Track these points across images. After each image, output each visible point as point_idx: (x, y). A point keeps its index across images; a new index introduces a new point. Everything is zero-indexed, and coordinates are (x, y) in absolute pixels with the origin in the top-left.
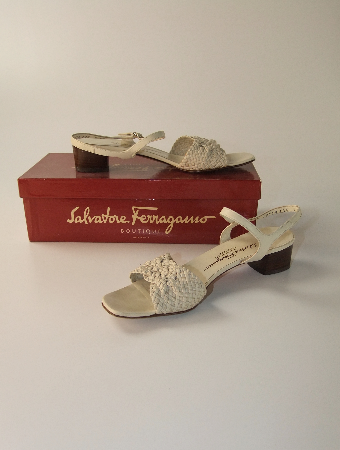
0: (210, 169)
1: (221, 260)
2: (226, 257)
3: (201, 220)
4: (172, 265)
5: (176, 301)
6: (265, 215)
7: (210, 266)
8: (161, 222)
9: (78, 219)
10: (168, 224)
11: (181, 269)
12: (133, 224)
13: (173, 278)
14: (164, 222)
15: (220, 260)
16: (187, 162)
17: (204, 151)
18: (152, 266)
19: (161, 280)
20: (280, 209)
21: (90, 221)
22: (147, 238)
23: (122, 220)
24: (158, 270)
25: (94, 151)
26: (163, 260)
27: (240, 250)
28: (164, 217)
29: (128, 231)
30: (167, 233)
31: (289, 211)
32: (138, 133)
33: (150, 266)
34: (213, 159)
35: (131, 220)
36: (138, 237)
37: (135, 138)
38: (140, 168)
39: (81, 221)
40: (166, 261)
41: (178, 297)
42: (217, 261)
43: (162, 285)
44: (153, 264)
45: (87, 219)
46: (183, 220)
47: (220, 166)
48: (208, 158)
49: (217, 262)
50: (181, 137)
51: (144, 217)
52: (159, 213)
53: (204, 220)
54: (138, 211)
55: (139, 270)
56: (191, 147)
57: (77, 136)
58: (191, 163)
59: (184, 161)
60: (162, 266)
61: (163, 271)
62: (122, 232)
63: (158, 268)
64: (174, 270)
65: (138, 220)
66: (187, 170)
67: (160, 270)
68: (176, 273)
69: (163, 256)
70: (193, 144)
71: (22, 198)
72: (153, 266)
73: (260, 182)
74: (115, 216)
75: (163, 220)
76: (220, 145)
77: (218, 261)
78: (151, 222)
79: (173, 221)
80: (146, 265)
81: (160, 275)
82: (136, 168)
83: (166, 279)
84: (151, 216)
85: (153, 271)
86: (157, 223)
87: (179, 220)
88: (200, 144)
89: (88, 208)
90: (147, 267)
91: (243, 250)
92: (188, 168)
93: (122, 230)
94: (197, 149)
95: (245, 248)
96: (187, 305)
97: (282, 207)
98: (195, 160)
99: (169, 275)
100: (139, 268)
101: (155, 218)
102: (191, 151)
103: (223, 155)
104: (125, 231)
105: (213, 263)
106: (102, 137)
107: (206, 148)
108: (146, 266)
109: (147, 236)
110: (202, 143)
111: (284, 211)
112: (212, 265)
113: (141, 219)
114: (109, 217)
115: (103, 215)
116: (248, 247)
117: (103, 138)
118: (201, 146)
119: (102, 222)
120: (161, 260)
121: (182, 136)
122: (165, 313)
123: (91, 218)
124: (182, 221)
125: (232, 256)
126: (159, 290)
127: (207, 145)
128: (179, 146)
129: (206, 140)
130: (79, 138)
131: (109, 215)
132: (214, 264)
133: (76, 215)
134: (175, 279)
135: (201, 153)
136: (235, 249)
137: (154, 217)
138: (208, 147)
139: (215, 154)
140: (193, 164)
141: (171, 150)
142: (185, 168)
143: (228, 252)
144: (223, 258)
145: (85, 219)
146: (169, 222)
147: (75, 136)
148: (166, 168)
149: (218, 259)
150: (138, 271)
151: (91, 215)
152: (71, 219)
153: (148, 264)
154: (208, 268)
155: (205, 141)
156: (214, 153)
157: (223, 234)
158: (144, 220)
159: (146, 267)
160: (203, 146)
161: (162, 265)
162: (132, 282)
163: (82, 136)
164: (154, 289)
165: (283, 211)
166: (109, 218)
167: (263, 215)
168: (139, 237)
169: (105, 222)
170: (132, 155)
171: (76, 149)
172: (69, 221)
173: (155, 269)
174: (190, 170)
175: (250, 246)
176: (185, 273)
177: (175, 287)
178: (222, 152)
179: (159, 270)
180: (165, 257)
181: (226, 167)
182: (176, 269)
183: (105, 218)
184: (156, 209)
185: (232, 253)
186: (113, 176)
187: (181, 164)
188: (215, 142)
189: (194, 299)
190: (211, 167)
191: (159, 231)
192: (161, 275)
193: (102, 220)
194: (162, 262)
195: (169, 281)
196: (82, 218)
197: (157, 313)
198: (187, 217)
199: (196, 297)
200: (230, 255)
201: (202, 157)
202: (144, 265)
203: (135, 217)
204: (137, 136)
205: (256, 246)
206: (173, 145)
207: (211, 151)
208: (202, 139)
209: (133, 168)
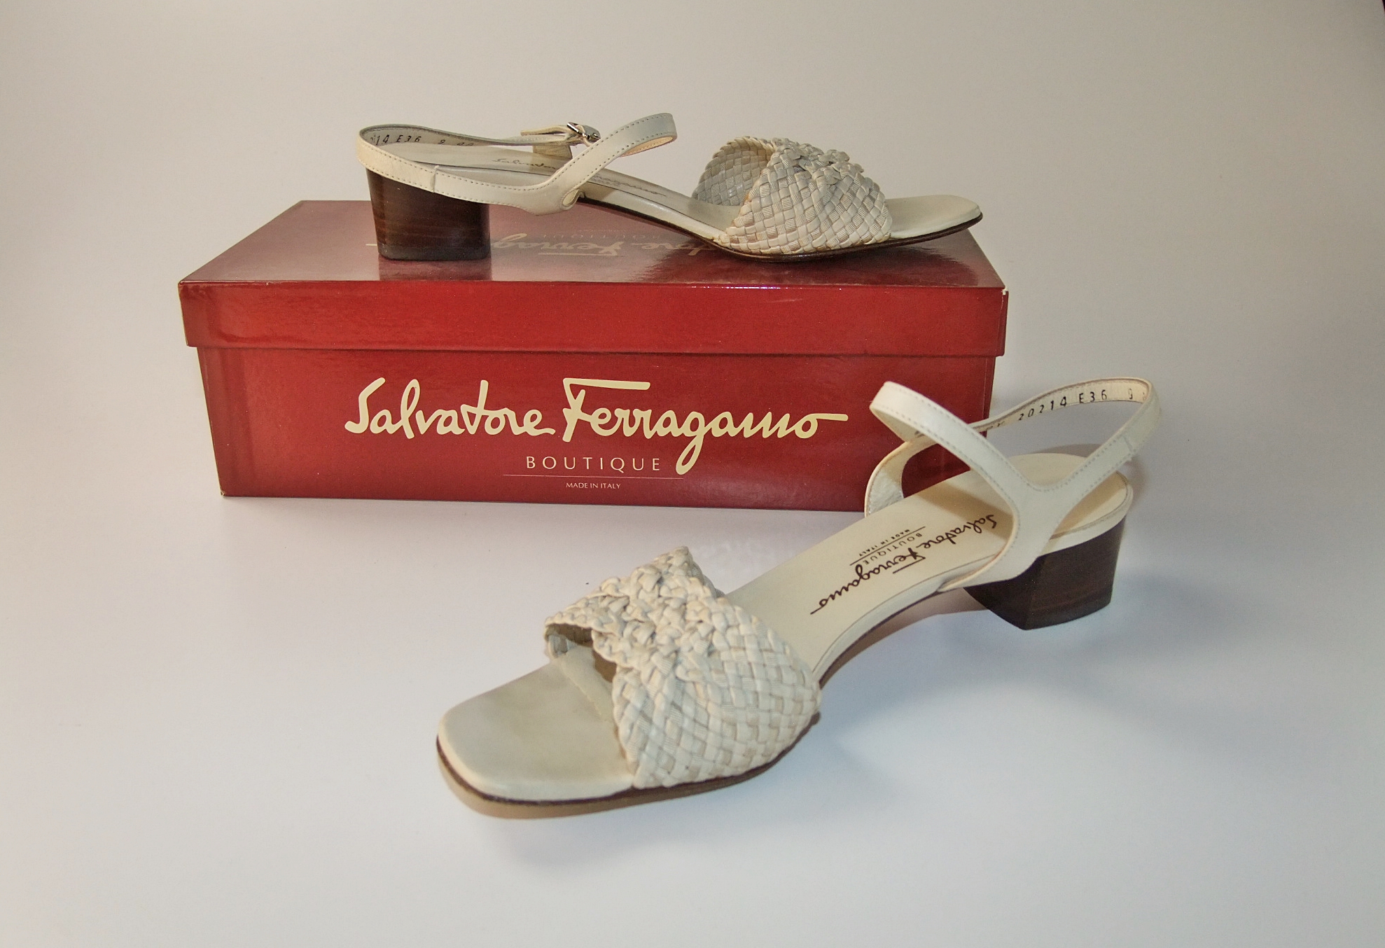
0: (830, 250)
1: (871, 574)
2: (889, 564)
3: (798, 428)
4: (697, 598)
5: (711, 739)
6: (1026, 411)
7: (833, 597)
8: (662, 432)
9: (382, 422)
10: (684, 440)
11: (729, 616)
12: (567, 437)
13: (700, 648)
14: (670, 433)
15: (868, 575)
16: (752, 223)
17: (807, 187)
18: (623, 600)
19: (654, 658)
20: (1080, 390)
21: (423, 427)
22: (615, 486)
23: (530, 426)
24: (645, 614)
25: (433, 184)
26: (664, 577)
27: (940, 540)
28: (670, 414)
29: (550, 463)
30: (681, 469)
31: (1109, 397)
32: (584, 124)
33: (617, 598)
34: (840, 213)
35: (561, 425)
36: (585, 485)
37: (575, 143)
38: (592, 246)
39: (391, 428)
40: (676, 580)
41: (719, 723)
42: (858, 578)
43: (657, 678)
44: (629, 591)
45: (412, 420)
46: (736, 425)
47: (863, 238)
48: (821, 212)
49: (858, 582)
50: (730, 141)
51: (603, 416)
52: (655, 402)
53: (806, 427)
54: (583, 393)
55: (577, 614)
56: (766, 171)
57: (379, 136)
58: (765, 228)
59: (740, 220)
60: (661, 600)
61: (663, 622)
62: (528, 467)
63: (646, 610)
64: (704, 617)
65: (582, 426)
66: (751, 253)
67: (653, 617)
68: (710, 629)
69: (663, 561)
70: (771, 163)
71: (196, 348)
72: (628, 598)
73: (1004, 294)
74: (506, 411)
75: (669, 426)
76: (863, 168)
77: (861, 577)
78: (629, 432)
79: (702, 430)
80: (604, 594)
81: (653, 635)
82: (580, 248)
83: (673, 655)
84: (628, 411)
85: (626, 618)
86: (648, 434)
87: (723, 426)
88: (795, 163)
89: (414, 383)
90: (605, 603)
91: (949, 538)
92: (753, 247)
93: (530, 460)
94: (785, 178)
95: (955, 531)
96: (750, 753)
97: (1084, 384)
98: (779, 216)
99: (685, 636)
100: (579, 605)
101: (642, 418)
102: (766, 187)
103: (873, 200)
104: (538, 462)
105: (844, 588)
106: (464, 141)
107: (815, 176)
108: (605, 597)
109: (614, 481)
110: (802, 160)
111: (1093, 397)
112: (840, 593)
113: (594, 420)
114: (487, 412)
115: (465, 408)
116: (965, 526)
117: (467, 142)
118: (798, 168)
119: (464, 430)
120: (658, 577)
121: (732, 140)
122: (668, 782)
123: (426, 419)
124: (732, 431)
125: (910, 560)
126: (648, 696)
127: (818, 167)
128: (724, 172)
129: (815, 149)
130: (385, 142)
131: (485, 408)
132: (847, 589)
133: (374, 407)
134: (706, 655)
135: (799, 191)
136: (919, 535)
137: (638, 413)
138: (822, 175)
139: (845, 198)
140: (772, 231)
141: (699, 188)
142: (743, 245)
143: (896, 544)
144: (879, 569)
145: (404, 422)
146: (689, 433)
147: (370, 134)
148: (678, 247)
149: (859, 569)
150: (573, 617)
151: (427, 406)
152: (357, 421)
153: (610, 591)
154: (824, 602)
155: (810, 152)
156: (844, 192)
157: (878, 477)
158: (603, 427)
159: (602, 601)
160: (804, 170)
161: (659, 596)
162: (553, 654)
163: (394, 134)
164: (631, 695)
165: (1087, 398)
166: (484, 418)
167: (1014, 412)
168: (589, 485)
169: (472, 430)
170: (561, 199)
171: (377, 181)
172: (350, 426)
173: (634, 612)
174: (762, 251)
175: (975, 526)
176: (743, 629)
177: (706, 686)
178: (870, 190)
179: (649, 615)
180: (670, 565)
181: (885, 242)
182: (710, 615)
183: (472, 417)
184: (645, 386)
185: (910, 550)
186: (502, 272)
187: (732, 230)
188: (845, 158)
189: (774, 732)
190: (833, 243)
191: (654, 464)
192: (657, 637)
193: (461, 424)
194: (660, 581)
195: (685, 663)
196: (396, 417)
197: (640, 784)
198: (750, 417)
199: (784, 721)
200: (902, 557)
201: (803, 207)
202: (597, 592)
203: (573, 413)
204: (581, 134)
205: (995, 523)
206: (703, 170)
207: (834, 185)
208: (800, 147)
209: (571, 247)
